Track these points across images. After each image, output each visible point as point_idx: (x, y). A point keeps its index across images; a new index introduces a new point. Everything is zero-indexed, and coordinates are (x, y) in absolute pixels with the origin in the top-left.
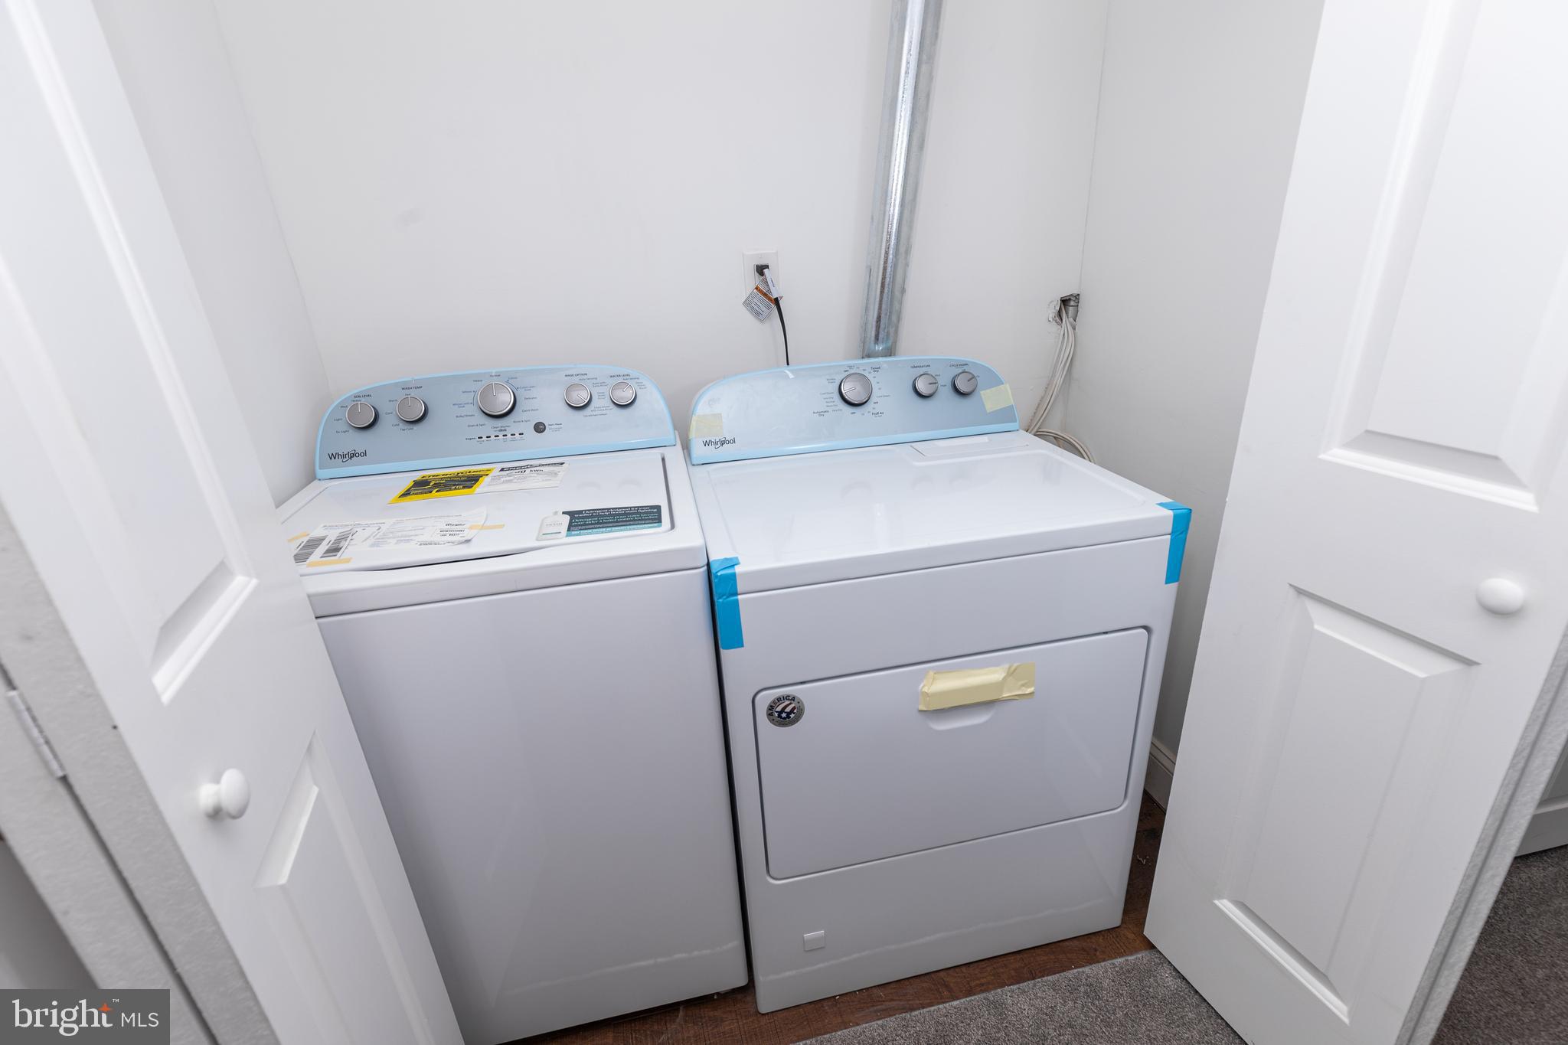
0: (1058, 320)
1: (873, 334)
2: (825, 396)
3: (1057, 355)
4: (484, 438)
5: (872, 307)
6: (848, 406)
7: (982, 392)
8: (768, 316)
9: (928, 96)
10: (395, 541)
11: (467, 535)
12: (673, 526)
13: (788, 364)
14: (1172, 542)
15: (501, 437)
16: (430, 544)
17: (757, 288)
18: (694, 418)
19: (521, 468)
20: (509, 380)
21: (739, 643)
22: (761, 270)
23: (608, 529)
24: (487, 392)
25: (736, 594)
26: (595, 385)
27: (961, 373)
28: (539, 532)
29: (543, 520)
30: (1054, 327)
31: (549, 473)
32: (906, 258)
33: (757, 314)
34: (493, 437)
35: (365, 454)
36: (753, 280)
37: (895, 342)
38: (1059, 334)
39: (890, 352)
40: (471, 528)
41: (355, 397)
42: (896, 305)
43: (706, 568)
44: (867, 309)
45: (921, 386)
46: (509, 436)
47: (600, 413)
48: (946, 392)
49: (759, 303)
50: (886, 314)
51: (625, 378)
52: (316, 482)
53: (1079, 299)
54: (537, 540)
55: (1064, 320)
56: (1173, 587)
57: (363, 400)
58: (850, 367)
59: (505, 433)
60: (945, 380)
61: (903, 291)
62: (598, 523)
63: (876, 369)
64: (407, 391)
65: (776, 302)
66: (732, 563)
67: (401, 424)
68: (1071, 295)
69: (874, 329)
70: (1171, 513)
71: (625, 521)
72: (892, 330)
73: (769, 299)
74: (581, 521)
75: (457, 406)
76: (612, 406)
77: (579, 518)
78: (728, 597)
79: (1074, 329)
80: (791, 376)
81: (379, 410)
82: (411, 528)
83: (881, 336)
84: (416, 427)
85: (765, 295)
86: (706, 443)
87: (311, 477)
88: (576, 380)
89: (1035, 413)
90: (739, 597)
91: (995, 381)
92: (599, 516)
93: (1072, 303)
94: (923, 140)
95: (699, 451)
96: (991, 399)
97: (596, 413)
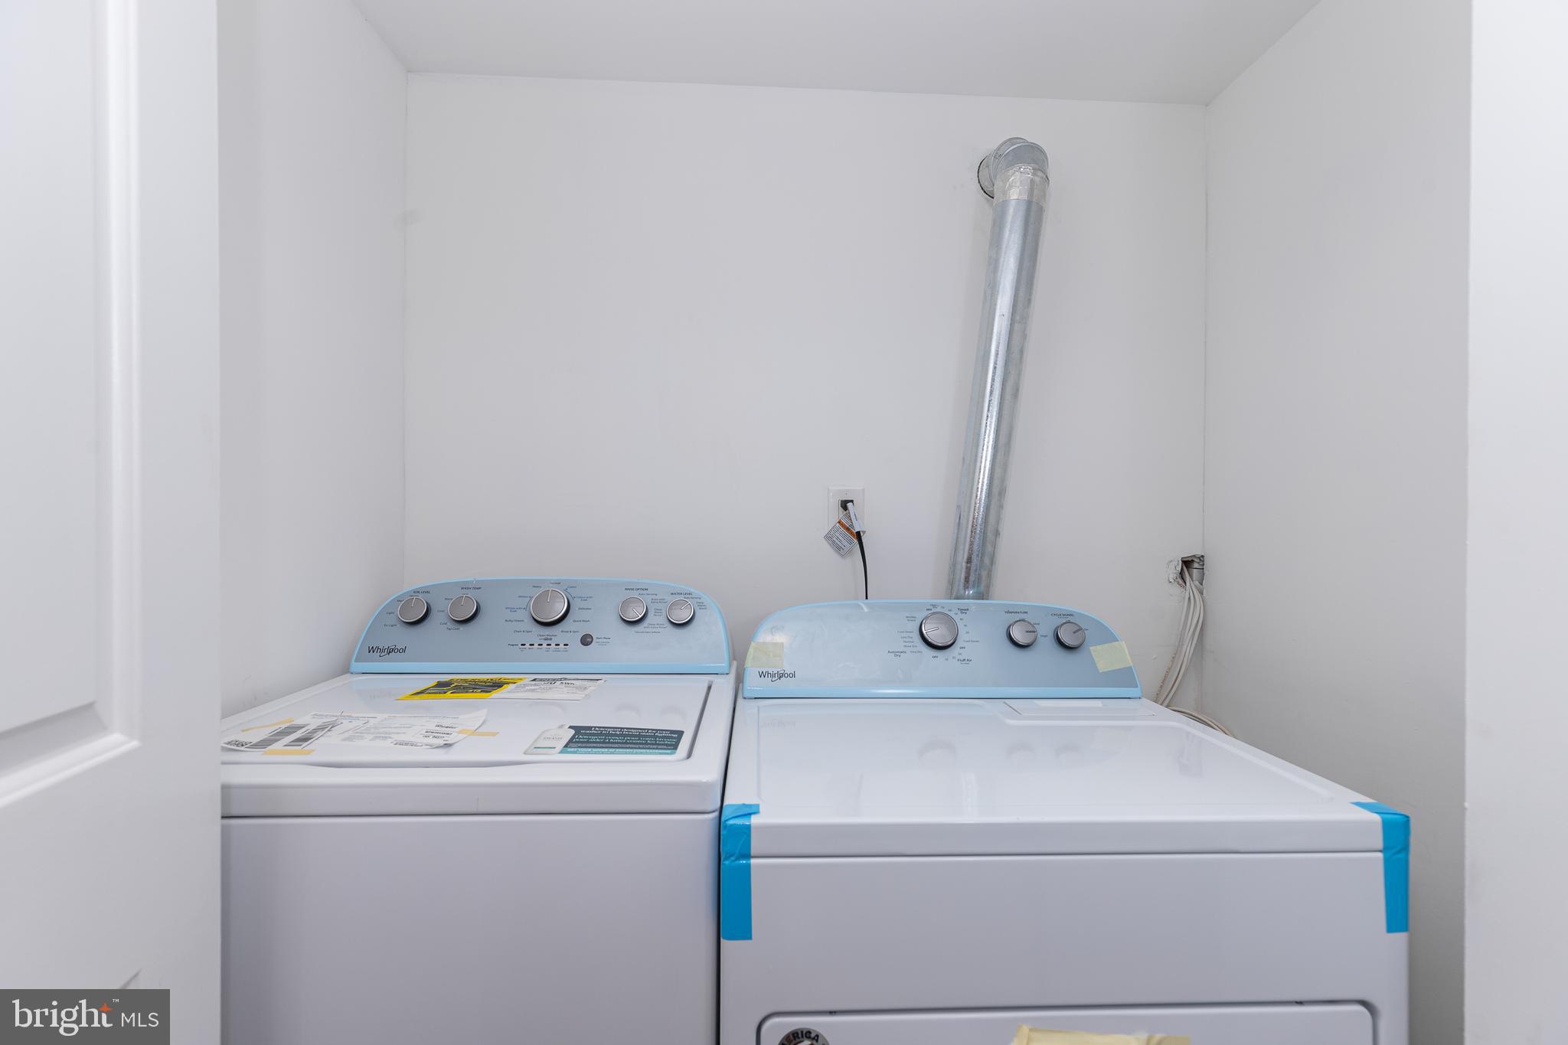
0: (1181, 582)
1: (963, 576)
2: (904, 635)
3: (1182, 623)
4: (527, 646)
5: (961, 547)
6: (927, 646)
7: (1091, 648)
8: (850, 552)
9: (1022, 352)
10: (371, 736)
11: (450, 739)
12: (689, 755)
13: (867, 598)
14: (1388, 863)
15: (545, 645)
16: (407, 744)
17: (839, 522)
18: (753, 644)
19: (554, 680)
20: (569, 586)
21: (745, 934)
22: (844, 505)
23: (611, 750)
24: (542, 600)
25: (748, 856)
26: (654, 601)
27: (1065, 623)
28: (533, 744)
29: (543, 732)
30: (1176, 590)
31: (579, 688)
32: (1000, 500)
33: (838, 549)
34: (536, 646)
35: (404, 651)
36: (837, 514)
37: (988, 587)
38: (1184, 598)
39: (981, 596)
40: (460, 732)
41: (414, 592)
42: (989, 548)
43: (716, 814)
44: (956, 549)
45: (1018, 634)
46: (553, 645)
47: (654, 630)
48: (1046, 644)
49: (840, 538)
50: (978, 556)
51: (687, 596)
52: (348, 675)
53: (1203, 561)
54: (525, 753)
55: (1188, 584)
56: (1401, 938)
57: (420, 596)
58: (934, 606)
59: (549, 642)
60: (1045, 630)
61: (997, 533)
62: (604, 742)
63: (964, 611)
64: (464, 591)
65: (858, 536)
66: (750, 811)
67: (448, 624)
68: (1194, 556)
69: (964, 570)
70: (1377, 818)
71: (634, 744)
72: (984, 574)
73: (852, 533)
74: (585, 738)
75: (509, 610)
76: (668, 624)
77: (586, 734)
78: (738, 859)
79: (1201, 593)
80: (866, 610)
81: (431, 604)
82: (397, 725)
83: (972, 578)
84: (462, 628)
85: (848, 529)
86: (762, 675)
87: (346, 670)
88: (635, 594)
89: (1161, 687)
90: (753, 861)
91: (1108, 637)
92: (609, 734)
93: (1196, 565)
94: (1017, 390)
95: (753, 683)
96: (1104, 657)
97: (647, 630)
